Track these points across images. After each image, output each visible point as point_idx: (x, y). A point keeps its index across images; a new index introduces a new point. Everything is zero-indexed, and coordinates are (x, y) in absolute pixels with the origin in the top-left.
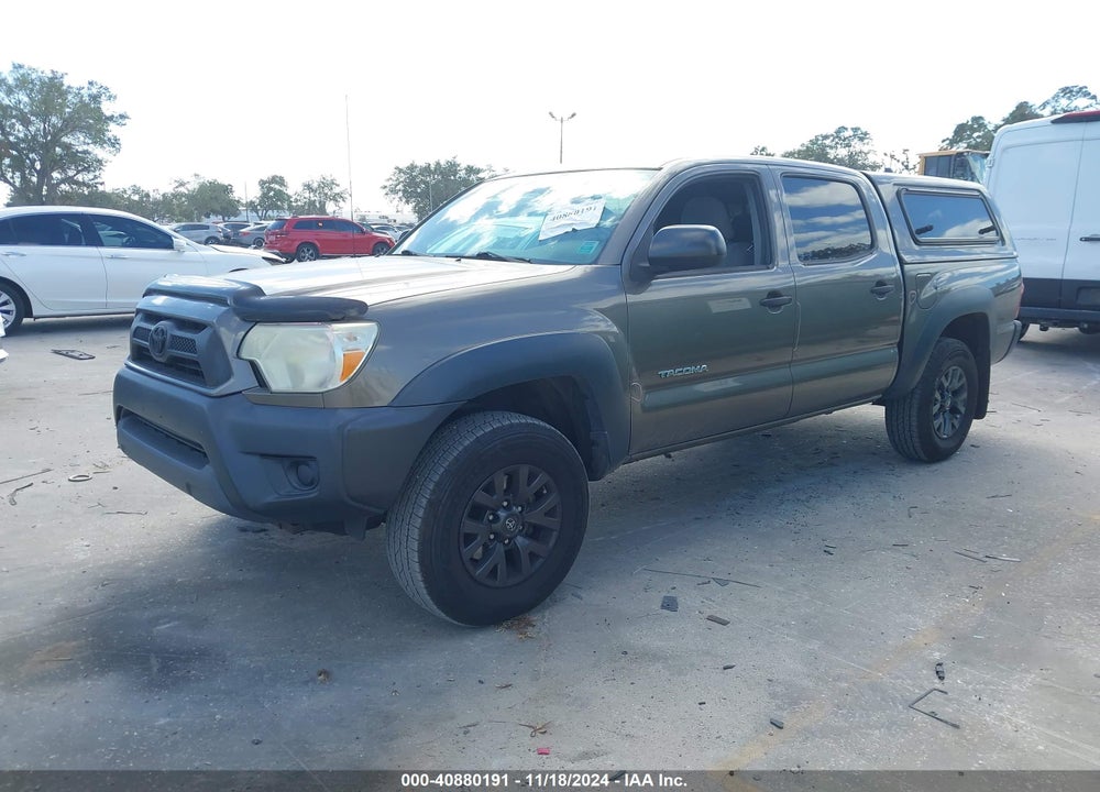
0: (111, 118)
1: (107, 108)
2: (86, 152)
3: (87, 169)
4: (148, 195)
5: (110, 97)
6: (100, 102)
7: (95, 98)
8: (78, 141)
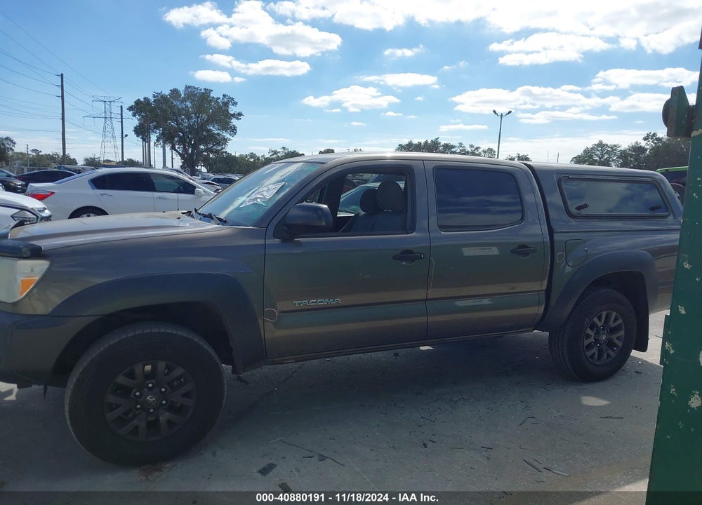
0: (233, 115)
1: (232, 109)
2: (218, 134)
3: (218, 144)
4: (258, 159)
5: (234, 103)
6: (228, 107)
7: (226, 104)
8: (214, 129)
